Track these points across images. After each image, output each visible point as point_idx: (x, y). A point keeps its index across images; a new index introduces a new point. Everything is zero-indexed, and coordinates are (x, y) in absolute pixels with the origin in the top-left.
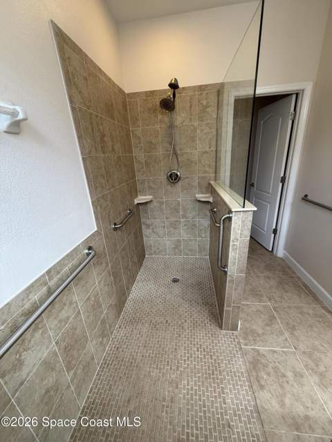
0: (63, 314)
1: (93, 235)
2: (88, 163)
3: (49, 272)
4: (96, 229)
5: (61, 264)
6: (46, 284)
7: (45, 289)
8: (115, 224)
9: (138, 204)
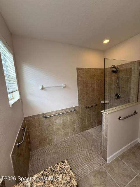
0: (65, 118)
1: (77, 107)
2: (79, 91)
3: (64, 109)
4: (78, 106)
5: (67, 109)
6: (63, 111)
7: (62, 112)
8: (86, 106)
9: (102, 103)
